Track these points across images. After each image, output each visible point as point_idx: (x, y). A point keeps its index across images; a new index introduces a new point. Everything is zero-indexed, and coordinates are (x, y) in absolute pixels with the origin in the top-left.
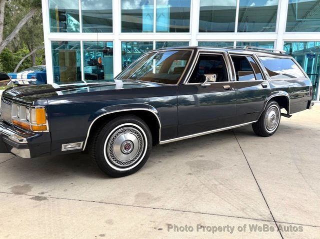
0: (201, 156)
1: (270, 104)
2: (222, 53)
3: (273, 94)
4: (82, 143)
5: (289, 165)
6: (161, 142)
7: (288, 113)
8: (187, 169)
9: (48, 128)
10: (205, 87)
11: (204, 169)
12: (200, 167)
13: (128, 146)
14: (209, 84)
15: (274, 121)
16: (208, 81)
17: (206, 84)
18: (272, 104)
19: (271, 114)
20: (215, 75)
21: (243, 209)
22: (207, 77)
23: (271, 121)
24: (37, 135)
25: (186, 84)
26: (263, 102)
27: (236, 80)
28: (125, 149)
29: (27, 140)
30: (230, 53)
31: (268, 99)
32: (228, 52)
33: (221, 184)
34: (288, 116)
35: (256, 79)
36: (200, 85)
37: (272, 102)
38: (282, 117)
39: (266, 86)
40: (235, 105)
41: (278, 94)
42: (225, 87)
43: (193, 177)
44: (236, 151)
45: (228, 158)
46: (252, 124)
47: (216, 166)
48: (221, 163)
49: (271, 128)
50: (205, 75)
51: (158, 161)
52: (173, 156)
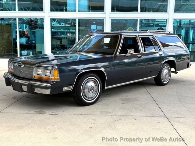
0: (126, 96)
1: (164, 65)
2: (136, 36)
3: (166, 59)
4: (72, 87)
5: (175, 99)
6: (106, 88)
7: (175, 70)
8: (121, 102)
9: (59, 79)
10: (128, 56)
11: (130, 101)
12: (127, 101)
13: (91, 89)
14: (130, 55)
15: (167, 76)
16: (129, 53)
17: (128, 54)
18: (165, 65)
19: (165, 71)
20: (133, 50)
21: (152, 114)
22: (129, 50)
23: (165, 76)
24: (55, 82)
25: (118, 55)
26: (160, 64)
27: (144, 51)
28: (90, 90)
29: (51, 85)
30: (140, 36)
31: (163, 62)
32: (139, 35)
33: (140, 106)
34: (176, 72)
35: (155, 51)
36: (125, 55)
37: (166, 64)
38: (172, 73)
39: (161, 55)
40: (144, 66)
41: (169, 59)
42: (138, 56)
43: (125, 104)
44: (145, 93)
45: (142, 96)
46: (154, 78)
47: (136, 100)
48: (138, 99)
49: (166, 80)
50: (127, 50)
51: (103, 99)
52: (110, 96)
